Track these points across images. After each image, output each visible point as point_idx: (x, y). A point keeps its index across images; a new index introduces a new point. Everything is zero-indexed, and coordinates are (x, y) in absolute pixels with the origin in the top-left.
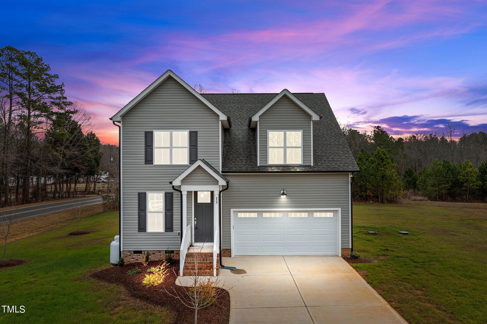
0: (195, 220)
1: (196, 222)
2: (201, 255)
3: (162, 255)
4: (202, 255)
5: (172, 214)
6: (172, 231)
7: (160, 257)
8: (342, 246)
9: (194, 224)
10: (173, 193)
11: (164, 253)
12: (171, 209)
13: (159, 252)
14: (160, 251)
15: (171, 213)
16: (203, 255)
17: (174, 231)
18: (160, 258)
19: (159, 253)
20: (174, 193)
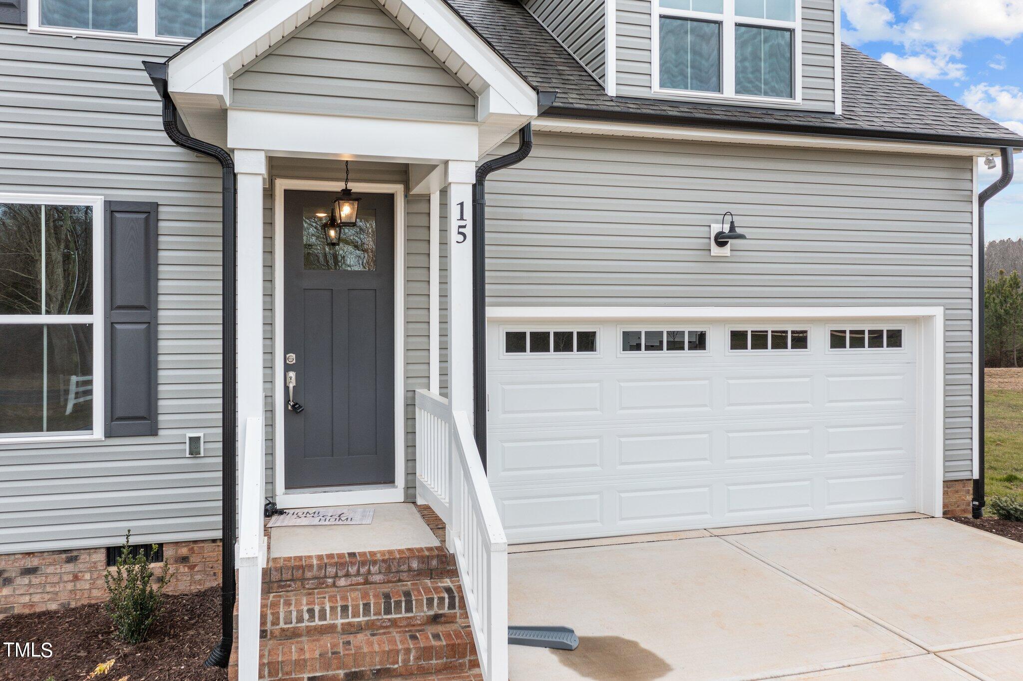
0: (287, 368)
1: (292, 374)
2: (363, 570)
3: (87, 576)
4: (369, 572)
5: (148, 328)
6: (153, 431)
7: (70, 586)
8: (945, 472)
9: (286, 388)
10: (157, 205)
11: (101, 565)
12: (141, 302)
13: (70, 560)
14: (71, 556)
15: (144, 326)
16: (374, 569)
17: (161, 432)
18: (71, 591)
19: (70, 567)
20: (161, 209)
